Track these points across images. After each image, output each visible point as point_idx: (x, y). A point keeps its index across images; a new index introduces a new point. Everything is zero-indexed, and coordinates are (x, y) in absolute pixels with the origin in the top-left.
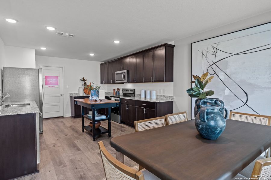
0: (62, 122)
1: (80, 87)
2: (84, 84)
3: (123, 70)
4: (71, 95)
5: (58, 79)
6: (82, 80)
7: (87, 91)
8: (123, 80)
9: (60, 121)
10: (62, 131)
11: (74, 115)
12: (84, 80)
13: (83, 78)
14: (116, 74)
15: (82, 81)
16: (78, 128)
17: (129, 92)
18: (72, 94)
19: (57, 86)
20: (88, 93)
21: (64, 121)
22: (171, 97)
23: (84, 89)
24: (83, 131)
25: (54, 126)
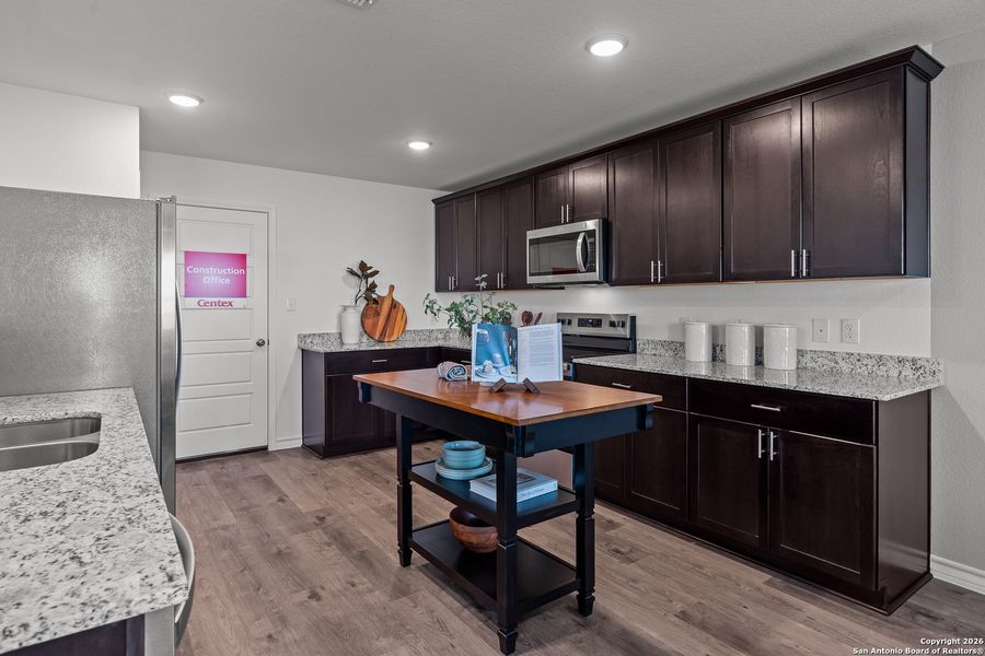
0: (267, 483)
1: (345, 308)
2: (363, 289)
3: (572, 221)
4: (302, 346)
5: (244, 267)
6: (356, 275)
7: (375, 325)
8: (579, 272)
9: (256, 478)
10: (279, 553)
11: (319, 438)
12: (364, 271)
13: (363, 266)
14: (535, 242)
15: (355, 280)
16: (365, 532)
17: (605, 330)
18: (309, 341)
19: (238, 302)
20: (383, 334)
21: (276, 481)
22: (914, 361)
23: (364, 316)
24: (406, 560)
25: (229, 517)
